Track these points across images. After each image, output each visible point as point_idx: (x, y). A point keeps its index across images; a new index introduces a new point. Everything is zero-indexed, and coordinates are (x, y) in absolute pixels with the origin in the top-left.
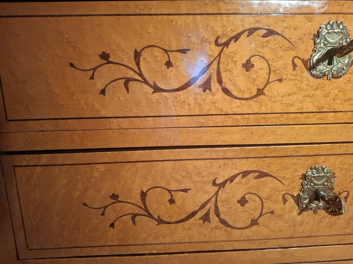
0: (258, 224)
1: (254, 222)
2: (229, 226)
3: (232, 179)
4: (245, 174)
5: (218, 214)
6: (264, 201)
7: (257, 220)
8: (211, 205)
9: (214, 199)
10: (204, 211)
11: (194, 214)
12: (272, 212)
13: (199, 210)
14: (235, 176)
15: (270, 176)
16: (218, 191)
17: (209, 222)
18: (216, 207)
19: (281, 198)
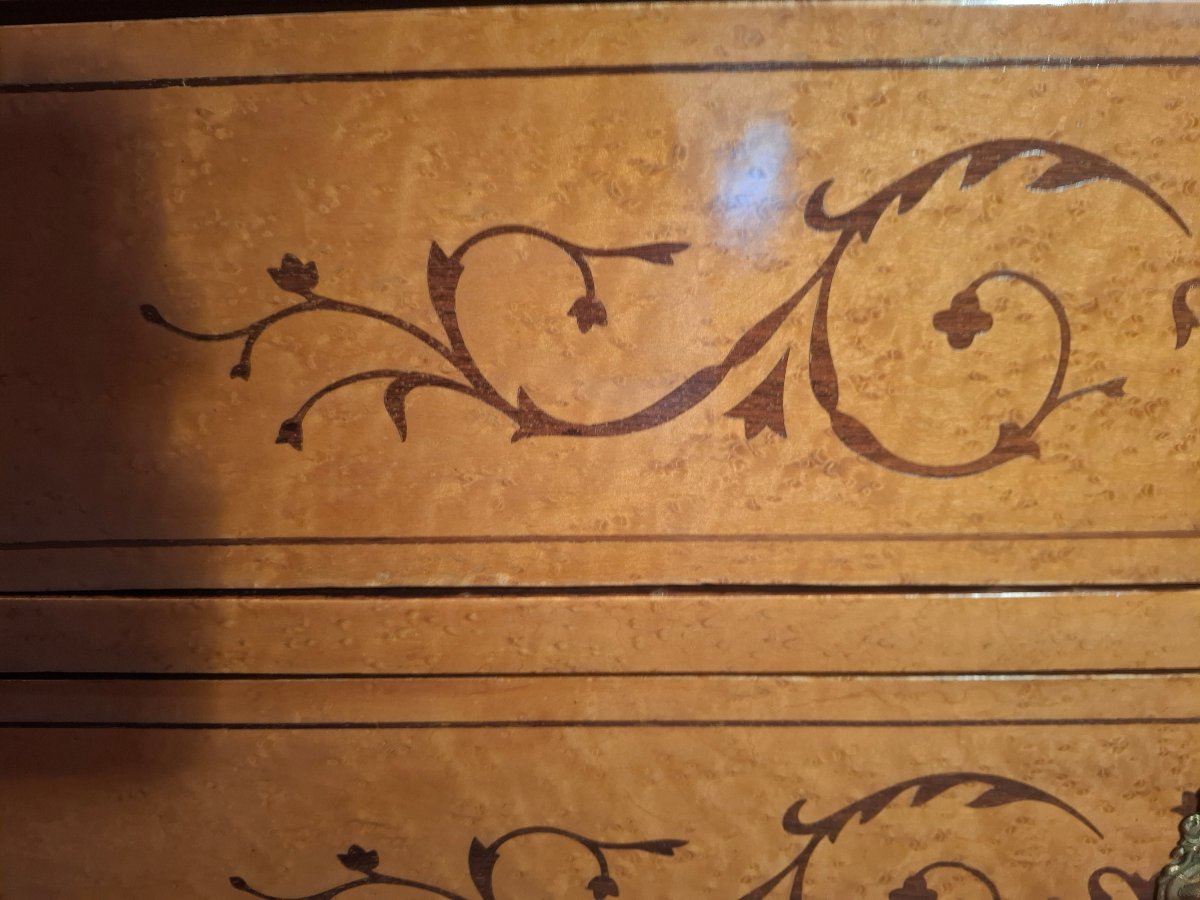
0: (1034, 450)
1: (1015, 442)
2: (880, 455)
3: (911, 189)
4: (987, 158)
5: (826, 391)
6: (1076, 319)
7: (1032, 426)
8: (792, 339)
9: (810, 301)
10: (754, 373)
11: (701, 384)
12: (1114, 389)
13: (731, 362)
14: (929, 173)
15: (1118, 174)
16: (832, 261)
17: (780, 429)
18: (820, 350)
19: (1164, 304)
